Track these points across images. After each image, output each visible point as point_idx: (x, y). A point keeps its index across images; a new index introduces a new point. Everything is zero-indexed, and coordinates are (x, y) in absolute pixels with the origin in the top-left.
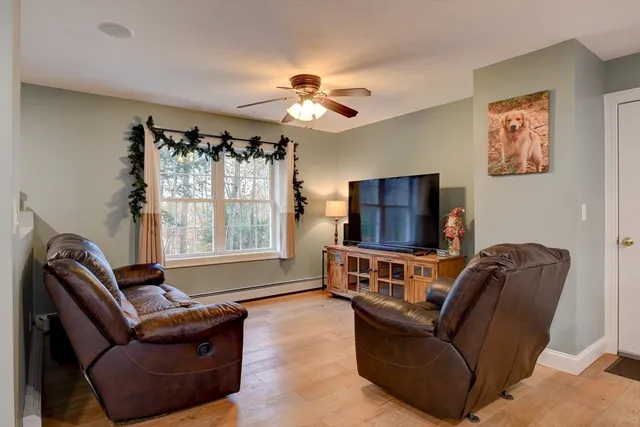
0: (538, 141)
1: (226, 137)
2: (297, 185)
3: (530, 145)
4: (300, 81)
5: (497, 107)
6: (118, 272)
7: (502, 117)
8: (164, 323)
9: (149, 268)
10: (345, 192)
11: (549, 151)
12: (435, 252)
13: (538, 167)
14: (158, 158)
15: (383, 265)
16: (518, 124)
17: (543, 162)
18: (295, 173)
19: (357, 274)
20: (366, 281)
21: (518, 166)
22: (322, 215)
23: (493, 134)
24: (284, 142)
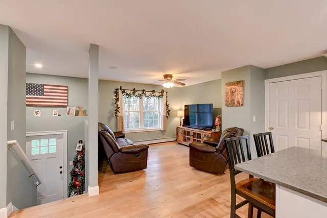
0: (240, 96)
1: (143, 91)
2: (167, 105)
3: (238, 97)
4: (166, 76)
5: (229, 84)
6: (115, 133)
7: (230, 87)
8: (127, 148)
9: (121, 133)
10: (184, 108)
11: (243, 99)
12: (211, 130)
13: (240, 105)
14: (123, 98)
15: (194, 134)
16: (234, 90)
17: (241, 103)
18: (167, 101)
19: (186, 136)
20: (189, 139)
21: (234, 103)
22: (176, 116)
23: (227, 93)
24: (163, 91)
